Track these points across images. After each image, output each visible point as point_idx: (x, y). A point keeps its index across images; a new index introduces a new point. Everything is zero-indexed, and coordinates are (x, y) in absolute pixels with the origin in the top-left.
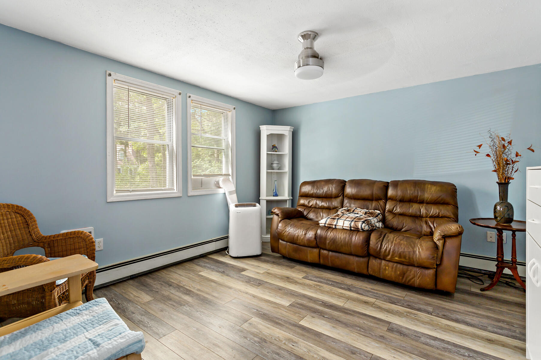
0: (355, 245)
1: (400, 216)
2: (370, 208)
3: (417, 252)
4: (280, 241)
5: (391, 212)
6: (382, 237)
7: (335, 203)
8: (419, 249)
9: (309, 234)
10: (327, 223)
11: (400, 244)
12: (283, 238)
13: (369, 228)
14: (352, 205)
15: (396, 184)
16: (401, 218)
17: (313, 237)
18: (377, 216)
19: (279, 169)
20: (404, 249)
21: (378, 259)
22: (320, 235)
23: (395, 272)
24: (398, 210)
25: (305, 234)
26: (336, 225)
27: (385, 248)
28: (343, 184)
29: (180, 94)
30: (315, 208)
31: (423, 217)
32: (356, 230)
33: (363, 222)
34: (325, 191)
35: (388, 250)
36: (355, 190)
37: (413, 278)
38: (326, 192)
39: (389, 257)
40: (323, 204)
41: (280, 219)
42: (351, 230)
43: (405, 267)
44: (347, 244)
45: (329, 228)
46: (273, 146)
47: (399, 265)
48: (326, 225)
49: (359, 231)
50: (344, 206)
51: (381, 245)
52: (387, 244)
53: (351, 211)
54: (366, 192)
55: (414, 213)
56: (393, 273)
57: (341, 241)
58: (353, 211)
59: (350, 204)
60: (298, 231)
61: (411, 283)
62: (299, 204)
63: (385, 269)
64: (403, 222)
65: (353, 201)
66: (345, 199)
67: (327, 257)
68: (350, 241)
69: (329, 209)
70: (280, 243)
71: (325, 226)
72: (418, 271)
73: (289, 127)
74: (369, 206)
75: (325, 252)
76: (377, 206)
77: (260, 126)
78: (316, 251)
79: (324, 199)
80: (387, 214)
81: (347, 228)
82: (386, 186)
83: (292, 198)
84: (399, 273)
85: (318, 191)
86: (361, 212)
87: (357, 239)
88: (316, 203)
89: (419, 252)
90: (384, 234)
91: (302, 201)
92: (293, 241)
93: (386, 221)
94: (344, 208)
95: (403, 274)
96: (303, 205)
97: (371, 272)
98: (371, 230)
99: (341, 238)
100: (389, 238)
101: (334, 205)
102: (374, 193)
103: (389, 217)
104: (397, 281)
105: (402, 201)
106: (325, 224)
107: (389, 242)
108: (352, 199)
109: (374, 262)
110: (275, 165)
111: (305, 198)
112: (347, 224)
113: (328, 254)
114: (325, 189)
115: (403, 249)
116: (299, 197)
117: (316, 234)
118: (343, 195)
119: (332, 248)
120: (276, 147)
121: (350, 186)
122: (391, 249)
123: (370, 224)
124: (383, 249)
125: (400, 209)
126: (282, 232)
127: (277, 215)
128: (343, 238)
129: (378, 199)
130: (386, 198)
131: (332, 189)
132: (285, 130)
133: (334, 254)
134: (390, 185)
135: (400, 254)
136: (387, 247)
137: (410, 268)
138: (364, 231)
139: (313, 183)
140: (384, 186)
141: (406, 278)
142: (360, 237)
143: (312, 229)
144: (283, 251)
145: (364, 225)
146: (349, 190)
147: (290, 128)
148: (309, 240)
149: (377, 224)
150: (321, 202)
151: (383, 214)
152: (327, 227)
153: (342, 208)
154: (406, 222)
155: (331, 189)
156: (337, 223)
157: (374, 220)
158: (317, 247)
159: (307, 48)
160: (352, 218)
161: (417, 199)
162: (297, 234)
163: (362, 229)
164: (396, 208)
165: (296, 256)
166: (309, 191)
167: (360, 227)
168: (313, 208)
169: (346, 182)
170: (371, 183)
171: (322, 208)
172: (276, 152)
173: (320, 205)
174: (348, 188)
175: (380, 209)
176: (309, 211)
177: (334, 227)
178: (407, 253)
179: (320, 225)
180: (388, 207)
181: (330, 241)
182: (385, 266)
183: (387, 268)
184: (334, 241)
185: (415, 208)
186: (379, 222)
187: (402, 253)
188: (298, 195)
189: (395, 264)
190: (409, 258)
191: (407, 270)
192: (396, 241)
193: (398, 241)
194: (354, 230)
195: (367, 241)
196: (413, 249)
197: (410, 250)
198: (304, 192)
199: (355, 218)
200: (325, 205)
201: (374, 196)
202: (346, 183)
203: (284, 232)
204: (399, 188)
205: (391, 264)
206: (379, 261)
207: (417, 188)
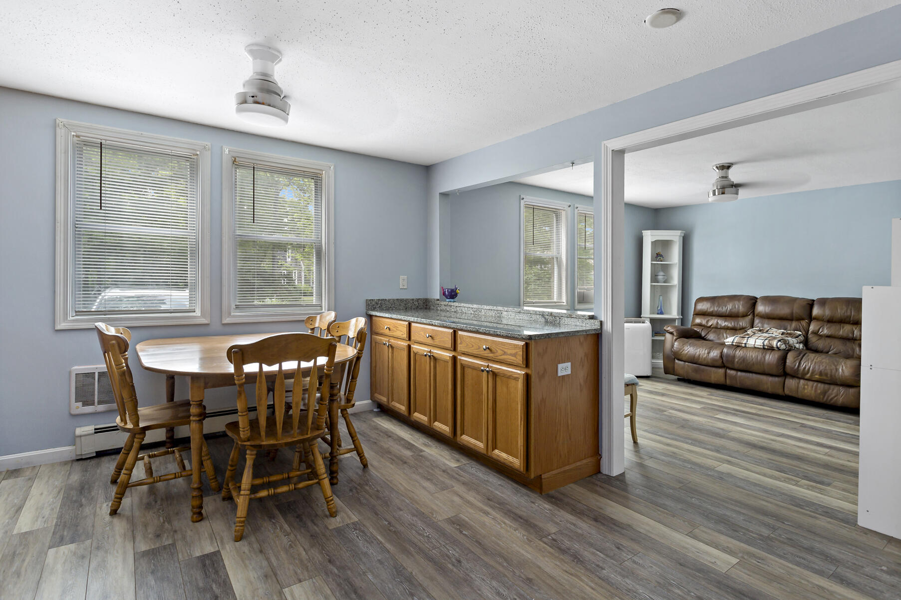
0: (769, 364)
1: (826, 338)
2: (789, 327)
3: (840, 370)
4: (676, 361)
5: (815, 333)
6: (800, 355)
7: (743, 323)
8: (842, 367)
9: (714, 353)
10: (735, 342)
11: (821, 362)
12: (680, 358)
13: (786, 348)
14: (766, 326)
15: (823, 302)
16: (828, 340)
17: (719, 356)
18: (797, 337)
19: (665, 282)
20: (826, 367)
21: (795, 378)
22: (727, 353)
23: (816, 391)
24: (825, 331)
25: (709, 353)
26: (746, 344)
27: (804, 366)
28: (754, 301)
29: (570, 206)
30: (716, 328)
31: (856, 340)
32: (771, 349)
33: (779, 341)
34: (729, 309)
35: (807, 368)
36: (770, 308)
37: (835, 397)
38: (731, 310)
39: (808, 375)
40: (726, 323)
41: (675, 338)
42: (764, 348)
43: (827, 386)
44: (760, 362)
45: (738, 346)
46: (657, 254)
47: (819, 385)
48: (734, 344)
49: (774, 350)
50: (754, 326)
51: (800, 363)
52: (807, 362)
53: (765, 331)
54: (784, 310)
55: (845, 335)
56: (813, 392)
57: (753, 359)
58: (767, 331)
59: (763, 325)
60: (699, 350)
61: (832, 402)
62: (694, 324)
63: (804, 388)
64: (830, 345)
65: (766, 321)
66: (755, 319)
67: (735, 377)
68: (763, 359)
69: (734, 330)
70: (676, 363)
71: (732, 344)
72: (842, 390)
73: (680, 231)
74: (787, 326)
75: (732, 372)
76: (798, 327)
77: (643, 231)
78: (721, 371)
79: (727, 318)
80: (810, 336)
81: (759, 347)
82: (811, 304)
83: (682, 317)
84: (819, 391)
85: (720, 309)
86: (776, 333)
87: (771, 358)
88: (717, 323)
89: (842, 370)
90: (804, 354)
91: (698, 321)
92: (693, 360)
93: (809, 343)
94: (754, 329)
95: (824, 393)
96: (700, 325)
97: (787, 392)
98: (788, 350)
99: (752, 356)
100: (809, 357)
101: (741, 324)
102: (794, 311)
103: (813, 339)
104: (817, 400)
105: (830, 321)
106: (733, 342)
107: (809, 360)
108: (764, 318)
109: (791, 383)
110: (660, 277)
111: (701, 316)
112: (759, 343)
113: (736, 375)
114: (729, 307)
115: (824, 367)
116: (693, 315)
117: (722, 353)
118: (754, 314)
119: (741, 367)
120: (661, 256)
121: (763, 304)
122: (810, 367)
123: (788, 343)
124: (802, 368)
125: (828, 331)
126: (679, 351)
127: (671, 333)
128: (755, 357)
129: (799, 319)
130: (811, 318)
131: (739, 307)
132: (674, 236)
133: (743, 374)
134: (815, 303)
135: (821, 372)
136: (806, 365)
137: (832, 387)
138: (780, 349)
139: (713, 300)
140: (808, 304)
141: (828, 397)
142: (775, 355)
143: (716, 348)
144: (681, 372)
145: (779, 343)
146: (761, 308)
147: (681, 233)
148: (714, 360)
149: (797, 346)
150: (723, 322)
151: (806, 336)
152: (736, 345)
153: (753, 328)
154: (834, 345)
155: (737, 307)
156: (747, 341)
157: (792, 341)
158: (723, 366)
159: (723, 177)
160: (765, 337)
161: (850, 319)
162: (698, 353)
163: (778, 348)
164: (823, 329)
165: (697, 377)
166: (707, 308)
167: (775, 346)
168: (713, 328)
169: (757, 298)
170: (792, 301)
171: (726, 329)
172: (662, 261)
173: (723, 325)
174: (761, 305)
175: (802, 331)
176: (708, 333)
177: (743, 345)
178: (829, 372)
179: (726, 344)
180: (812, 328)
181: (740, 359)
182: (804, 385)
183: (806, 387)
184: (744, 360)
185: (846, 330)
186: (800, 343)
187: (823, 371)
188: (692, 313)
189: (815, 384)
190: (831, 376)
191: (829, 389)
192: (817, 359)
193: (819, 359)
194: (768, 349)
195: (784, 359)
196: (836, 367)
197: (832, 368)
198: (701, 309)
199: (769, 337)
200: (730, 325)
201: (794, 315)
202: (758, 300)
203: (681, 351)
204: (827, 307)
205: (810, 383)
206: (797, 380)
207: (850, 307)
